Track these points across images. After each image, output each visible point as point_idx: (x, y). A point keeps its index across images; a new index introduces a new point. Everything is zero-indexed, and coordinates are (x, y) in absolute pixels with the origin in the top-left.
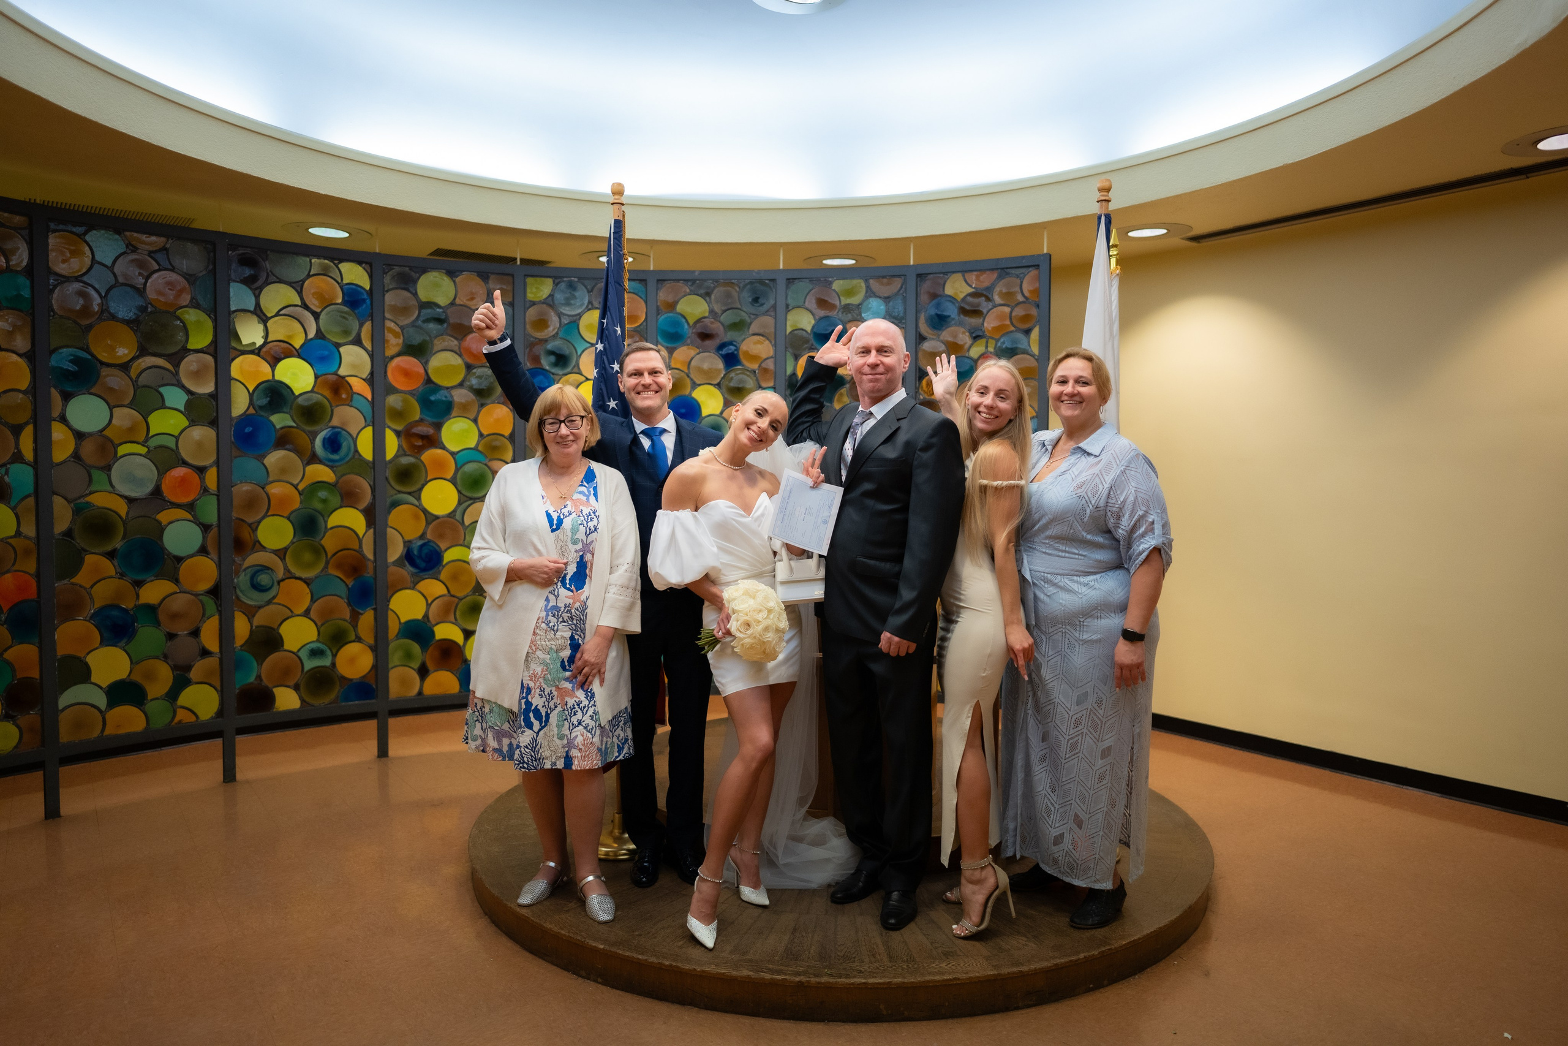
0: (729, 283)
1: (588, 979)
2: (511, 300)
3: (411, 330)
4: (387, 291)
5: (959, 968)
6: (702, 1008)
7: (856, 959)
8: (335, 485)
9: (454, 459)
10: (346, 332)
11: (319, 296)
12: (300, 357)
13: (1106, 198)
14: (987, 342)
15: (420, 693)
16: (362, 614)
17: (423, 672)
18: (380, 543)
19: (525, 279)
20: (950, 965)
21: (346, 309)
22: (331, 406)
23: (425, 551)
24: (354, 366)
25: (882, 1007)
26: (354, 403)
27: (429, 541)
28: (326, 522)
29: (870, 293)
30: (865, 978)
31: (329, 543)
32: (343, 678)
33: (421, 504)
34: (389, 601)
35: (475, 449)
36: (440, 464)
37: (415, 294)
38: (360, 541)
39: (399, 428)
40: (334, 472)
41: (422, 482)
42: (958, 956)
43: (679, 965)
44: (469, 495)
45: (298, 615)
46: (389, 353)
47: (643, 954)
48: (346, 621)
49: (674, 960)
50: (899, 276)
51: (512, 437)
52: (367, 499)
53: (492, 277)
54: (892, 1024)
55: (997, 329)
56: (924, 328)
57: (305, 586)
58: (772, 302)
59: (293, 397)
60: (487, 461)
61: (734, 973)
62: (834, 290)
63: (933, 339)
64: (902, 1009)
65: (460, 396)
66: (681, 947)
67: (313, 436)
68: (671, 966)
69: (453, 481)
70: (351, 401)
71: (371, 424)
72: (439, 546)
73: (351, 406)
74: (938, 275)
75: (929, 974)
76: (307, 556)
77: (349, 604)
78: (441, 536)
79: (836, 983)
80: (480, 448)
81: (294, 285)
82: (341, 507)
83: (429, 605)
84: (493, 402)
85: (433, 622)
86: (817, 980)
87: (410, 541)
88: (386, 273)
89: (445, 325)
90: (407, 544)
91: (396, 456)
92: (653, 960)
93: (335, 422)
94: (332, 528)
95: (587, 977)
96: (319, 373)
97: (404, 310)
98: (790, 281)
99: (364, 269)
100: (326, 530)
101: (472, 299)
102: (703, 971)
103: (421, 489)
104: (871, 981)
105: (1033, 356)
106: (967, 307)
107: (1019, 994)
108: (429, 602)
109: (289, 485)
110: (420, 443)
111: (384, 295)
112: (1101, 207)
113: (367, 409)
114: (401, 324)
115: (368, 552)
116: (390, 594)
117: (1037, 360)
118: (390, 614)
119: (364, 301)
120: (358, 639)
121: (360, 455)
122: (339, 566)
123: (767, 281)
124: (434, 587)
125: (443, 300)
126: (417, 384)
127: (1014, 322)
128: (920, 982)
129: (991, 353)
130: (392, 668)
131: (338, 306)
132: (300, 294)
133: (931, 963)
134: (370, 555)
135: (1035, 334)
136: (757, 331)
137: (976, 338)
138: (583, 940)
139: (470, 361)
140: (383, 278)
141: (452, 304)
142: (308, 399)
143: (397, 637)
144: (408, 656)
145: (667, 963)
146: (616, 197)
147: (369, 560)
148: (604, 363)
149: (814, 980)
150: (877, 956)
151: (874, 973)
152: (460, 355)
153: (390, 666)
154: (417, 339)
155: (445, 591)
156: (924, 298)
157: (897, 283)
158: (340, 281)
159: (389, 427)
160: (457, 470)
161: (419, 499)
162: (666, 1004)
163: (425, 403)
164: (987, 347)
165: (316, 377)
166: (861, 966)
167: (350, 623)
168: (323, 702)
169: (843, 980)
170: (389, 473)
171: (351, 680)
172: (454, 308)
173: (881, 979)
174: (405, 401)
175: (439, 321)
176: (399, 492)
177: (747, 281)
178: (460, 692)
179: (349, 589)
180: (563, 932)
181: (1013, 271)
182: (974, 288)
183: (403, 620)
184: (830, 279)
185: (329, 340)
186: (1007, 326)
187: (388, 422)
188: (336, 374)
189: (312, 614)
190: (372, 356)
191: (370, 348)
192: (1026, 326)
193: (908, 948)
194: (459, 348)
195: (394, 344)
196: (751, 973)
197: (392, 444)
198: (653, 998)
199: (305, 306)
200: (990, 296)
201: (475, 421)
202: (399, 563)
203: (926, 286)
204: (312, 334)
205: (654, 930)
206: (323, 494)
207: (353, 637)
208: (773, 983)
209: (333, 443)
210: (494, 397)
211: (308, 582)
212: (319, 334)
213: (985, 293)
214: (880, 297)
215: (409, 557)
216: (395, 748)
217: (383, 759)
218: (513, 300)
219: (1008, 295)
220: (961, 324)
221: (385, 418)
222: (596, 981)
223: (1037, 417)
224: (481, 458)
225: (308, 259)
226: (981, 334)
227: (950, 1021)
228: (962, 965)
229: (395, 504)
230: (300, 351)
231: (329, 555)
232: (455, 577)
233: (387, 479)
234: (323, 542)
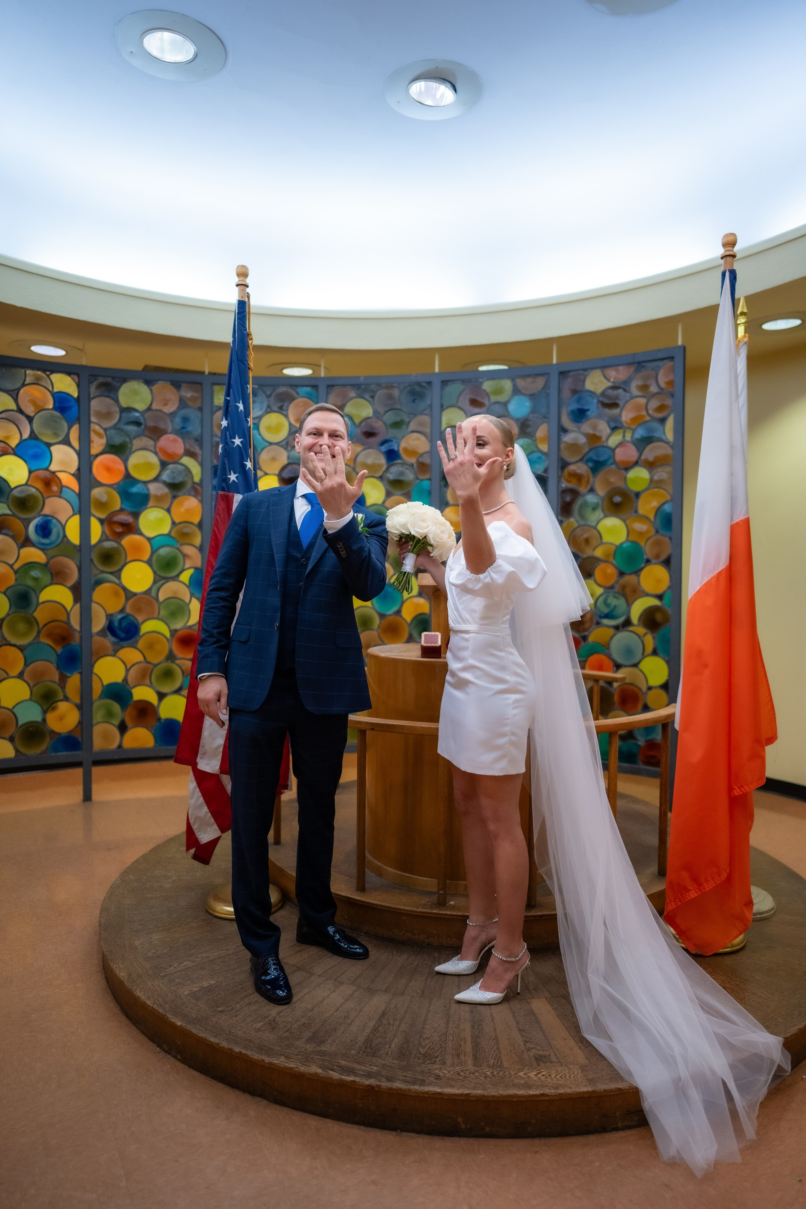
0: (390, 386)
1: (170, 1054)
2: (200, 405)
3: (113, 432)
4: (93, 398)
5: (549, 1079)
6: (271, 1102)
7: (438, 1059)
8: (46, 565)
9: (150, 544)
10: (56, 435)
11: (34, 402)
12: (15, 454)
13: (731, 253)
14: (624, 433)
15: (120, 746)
16: (69, 677)
17: (123, 728)
18: (86, 616)
19: (212, 387)
20: (540, 1075)
21: (57, 414)
22: (43, 497)
23: (124, 624)
24: (62, 463)
25: (460, 1120)
26: (63, 495)
27: (128, 615)
28: (38, 598)
29: (516, 391)
30: (441, 1087)
31: (41, 615)
32: (52, 732)
33: (121, 583)
34: (93, 666)
35: (169, 535)
36: (137, 548)
37: (117, 401)
38: (68, 614)
39: (103, 516)
40: (45, 554)
41: (122, 563)
42: (551, 1062)
43: (249, 1053)
44: (163, 575)
45: (13, 677)
46: (94, 451)
47: (216, 1036)
48: (55, 682)
49: (245, 1047)
50: (543, 375)
51: (200, 525)
52: (74, 577)
53: (184, 385)
54: (471, 1140)
55: (634, 420)
56: (566, 422)
57: (19, 652)
58: (429, 402)
59: (9, 489)
60: (178, 546)
61: (302, 1069)
62: (484, 391)
63: (574, 431)
64: (483, 1124)
65: (154, 489)
66: (259, 1030)
67: (26, 523)
68: (240, 1053)
69: (149, 562)
70: (61, 492)
71: (78, 513)
72: (136, 619)
73: (60, 497)
74: (579, 372)
75: (514, 1086)
76: (22, 627)
77: (58, 668)
78: (139, 610)
79: (409, 1090)
80: (173, 534)
81: (10, 393)
82: (51, 584)
83: (127, 670)
84: (184, 494)
85: (131, 685)
86: (389, 1085)
87: (111, 615)
88: (92, 383)
89: (143, 426)
90: (109, 617)
91: (100, 541)
92: (225, 1044)
93: (46, 511)
94: (43, 603)
95: (168, 1052)
96: (33, 469)
97: (107, 415)
98: (445, 383)
99: (73, 379)
100: (38, 604)
101: (166, 404)
102: (271, 1063)
103: (121, 570)
104: (448, 1090)
105: (667, 443)
106: (606, 401)
107: (618, 1114)
108: (128, 667)
109: (5, 565)
110: (119, 530)
111: (89, 402)
112: (726, 263)
113: (75, 500)
114: (105, 426)
115: (75, 624)
116: (94, 659)
117: (672, 447)
118: (94, 677)
119: (70, 407)
120: (66, 699)
121: (68, 540)
122: (49, 635)
123: (424, 384)
124: (131, 655)
125: (141, 406)
126: (116, 479)
127: (650, 412)
128: (502, 1096)
129: (628, 442)
130: (96, 724)
131: (50, 411)
132: (16, 400)
133: (520, 1070)
134: (77, 627)
135: (670, 423)
136: (415, 428)
137: (614, 429)
138: (164, 1013)
139: (163, 458)
140: (89, 387)
141: (149, 409)
142: (21, 492)
143: (100, 697)
144: (110, 714)
145: (237, 1050)
146: (241, 279)
147: (76, 630)
148: (227, 439)
149: (385, 1084)
150: (462, 1057)
151: (453, 1080)
152: (156, 453)
153: (94, 722)
154: (118, 440)
155: (141, 658)
156: (566, 393)
157: (540, 382)
158: (51, 389)
159: (94, 516)
160: (153, 553)
161: (119, 578)
162: (237, 1092)
163: (125, 495)
164: (624, 436)
165: (30, 472)
166: (440, 1069)
167: (59, 685)
168: (34, 752)
169: (416, 1087)
170: (94, 556)
171: (59, 734)
172: (149, 414)
173: (458, 1089)
174: (108, 493)
175: (138, 424)
176: (103, 572)
177: (407, 384)
178: (155, 746)
179: (58, 655)
180: (148, 1002)
181: (649, 365)
182: (612, 382)
183: (105, 683)
184: (480, 380)
185: (42, 441)
186: (643, 416)
187: (93, 511)
188: (47, 469)
189: (26, 675)
190: (79, 454)
191: (77, 447)
192: (660, 415)
193: (498, 1048)
194: (155, 446)
195: (98, 444)
196: (319, 1071)
197: (96, 531)
198: (225, 1084)
199: (20, 411)
200: (627, 389)
201: (168, 511)
202: (102, 633)
203: (568, 384)
204: (26, 435)
205: (238, 1006)
206: (35, 573)
207: (61, 697)
208: (342, 1084)
209: (44, 529)
210: (184, 491)
211: (21, 649)
212: (33, 436)
213: (622, 386)
214: (525, 395)
215: (110, 628)
216: (99, 793)
217: (87, 803)
218: (202, 406)
219: (644, 388)
220: (600, 416)
221: (90, 507)
222: (175, 1057)
223: (671, 500)
224: (174, 543)
225: (23, 371)
226: (620, 426)
227: (537, 1141)
228: (553, 1076)
229: (98, 583)
230: (15, 450)
231: (41, 626)
232: (151, 646)
233: (91, 560)
234: (35, 614)
